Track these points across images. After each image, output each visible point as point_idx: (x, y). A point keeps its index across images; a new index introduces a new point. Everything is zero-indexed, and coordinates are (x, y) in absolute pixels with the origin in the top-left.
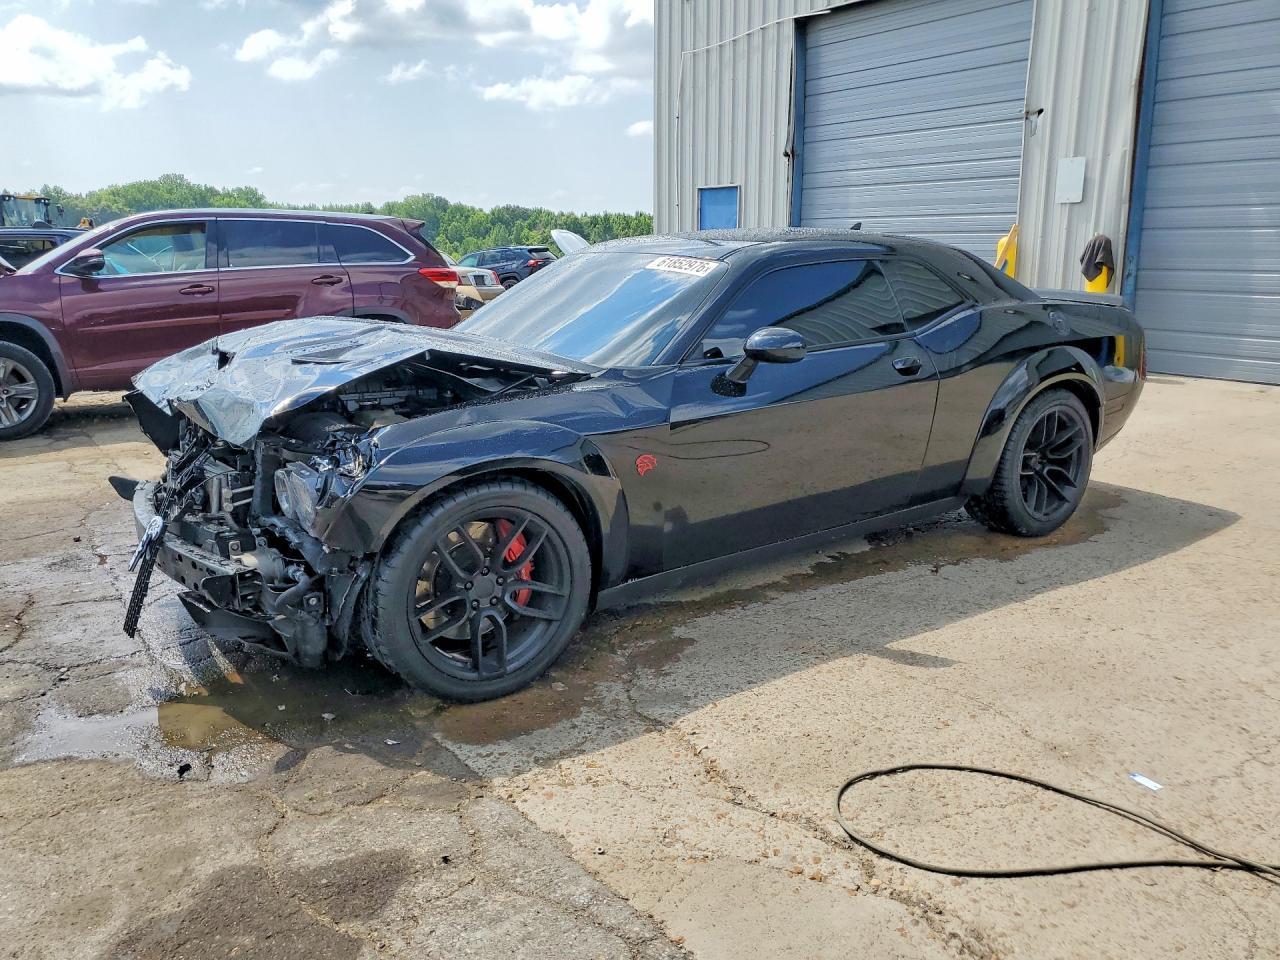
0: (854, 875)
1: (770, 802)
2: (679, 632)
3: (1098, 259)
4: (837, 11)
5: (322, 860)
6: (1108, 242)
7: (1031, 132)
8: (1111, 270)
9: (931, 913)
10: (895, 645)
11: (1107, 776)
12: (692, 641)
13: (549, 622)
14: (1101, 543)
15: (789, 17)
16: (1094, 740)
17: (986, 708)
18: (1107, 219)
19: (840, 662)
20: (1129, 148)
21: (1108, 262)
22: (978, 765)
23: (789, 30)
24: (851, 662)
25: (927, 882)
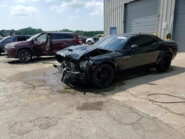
0: (151, 103)
1: (140, 97)
2: (123, 82)
3: (168, 36)
4: (130, 2)
5: (94, 102)
6: (170, 34)
7: (159, 19)
8: (170, 38)
9: (161, 106)
10: (149, 83)
11: (178, 95)
12: (125, 83)
13: (109, 80)
14: (173, 72)
15: (123, 3)
16: (176, 92)
17: (162, 89)
18: (170, 31)
19: (143, 85)
20: (173, 21)
21: (170, 36)
22: (162, 94)
23: (123, 5)
24: (145, 84)
25: (160, 104)
